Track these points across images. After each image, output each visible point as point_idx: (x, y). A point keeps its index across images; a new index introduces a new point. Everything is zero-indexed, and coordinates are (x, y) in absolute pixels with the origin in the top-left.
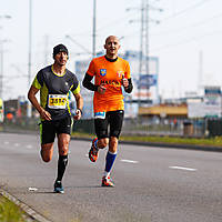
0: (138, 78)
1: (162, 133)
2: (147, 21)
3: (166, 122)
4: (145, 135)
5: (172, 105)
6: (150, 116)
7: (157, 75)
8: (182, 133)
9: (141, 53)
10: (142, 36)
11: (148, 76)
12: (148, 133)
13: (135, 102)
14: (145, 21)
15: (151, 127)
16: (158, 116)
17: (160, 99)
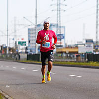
1: (67, 60)
2: (60, 10)
3: (69, 55)
5: (71, 47)
6: (62, 52)
7: (64, 34)
8: (75, 60)
9: (57, 24)
10: (58, 17)
11: (60, 35)
12: (60, 60)
16: (65, 52)
17: (66, 44)
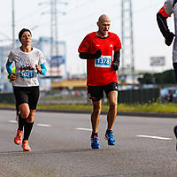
0: (49, 58)
1: (71, 102)
2: (56, 13)
3: (73, 93)
4: (57, 104)
5: (78, 79)
6: (61, 88)
7: (65, 56)
8: (86, 102)
9: (52, 39)
10: (52, 25)
11: (57, 57)
12: (59, 102)
13: (48, 77)
14: (54, 13)
15: (61, 98)
16: (67, 88)
17: (68, 74)
